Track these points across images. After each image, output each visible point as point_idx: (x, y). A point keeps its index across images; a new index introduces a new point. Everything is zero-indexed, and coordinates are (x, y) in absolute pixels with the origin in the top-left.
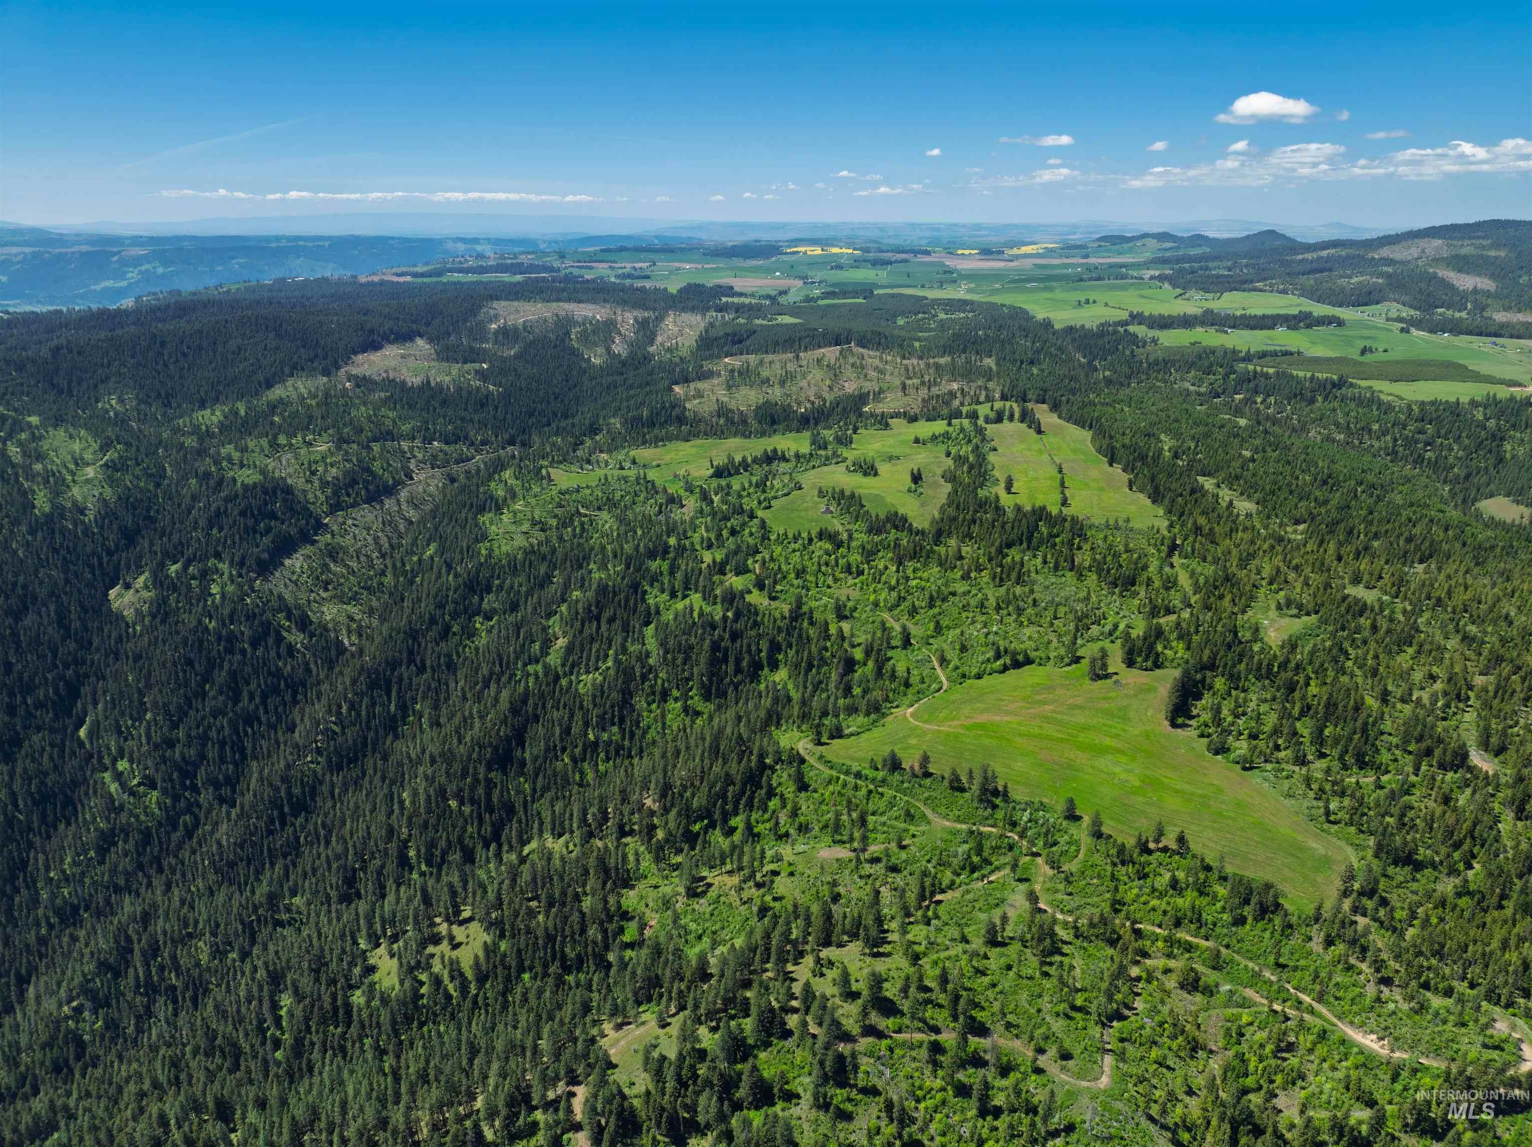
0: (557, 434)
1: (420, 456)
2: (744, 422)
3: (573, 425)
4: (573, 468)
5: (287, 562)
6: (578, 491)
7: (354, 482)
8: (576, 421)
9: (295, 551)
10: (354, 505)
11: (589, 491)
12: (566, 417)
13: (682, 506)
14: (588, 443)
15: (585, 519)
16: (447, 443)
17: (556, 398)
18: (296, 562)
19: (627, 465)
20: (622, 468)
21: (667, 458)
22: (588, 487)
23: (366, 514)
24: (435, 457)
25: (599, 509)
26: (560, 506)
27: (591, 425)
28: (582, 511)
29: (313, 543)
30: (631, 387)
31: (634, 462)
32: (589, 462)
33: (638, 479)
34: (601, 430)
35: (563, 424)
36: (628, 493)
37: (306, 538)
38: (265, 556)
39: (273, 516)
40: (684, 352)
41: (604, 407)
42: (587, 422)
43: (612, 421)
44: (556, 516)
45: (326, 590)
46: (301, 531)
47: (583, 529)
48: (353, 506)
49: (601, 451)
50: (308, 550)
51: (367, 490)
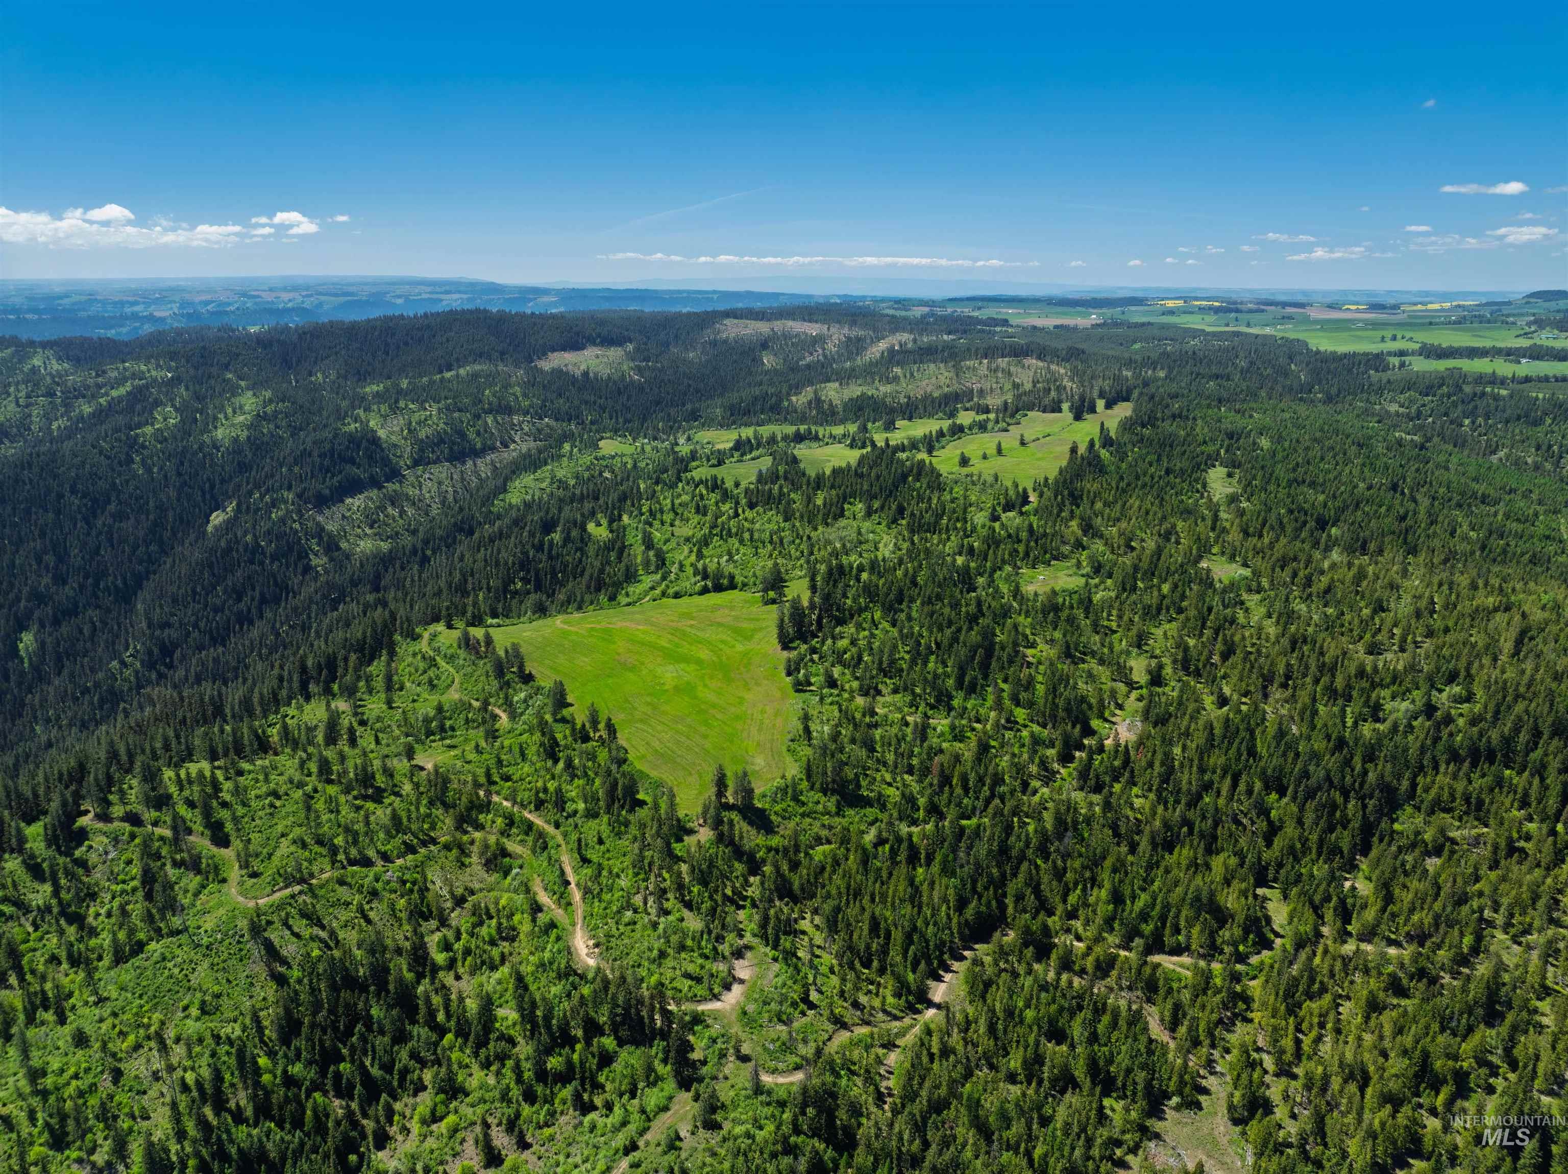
1: (526, 429)
5: (349, 501)
7: (442, 441)
9: (361, 493)
10: (437, 461)
16: (557, 420)
18: (356, 502)
23: (441, 471)
24: (539, 431)
29: (380, 487)
37: (376, 484)
38: (327, 492)
39: (352, 461)
45: (371, 527)
46: (372, 477)
48: (435, 463)
50: (374, 493)
51: (451, 449)
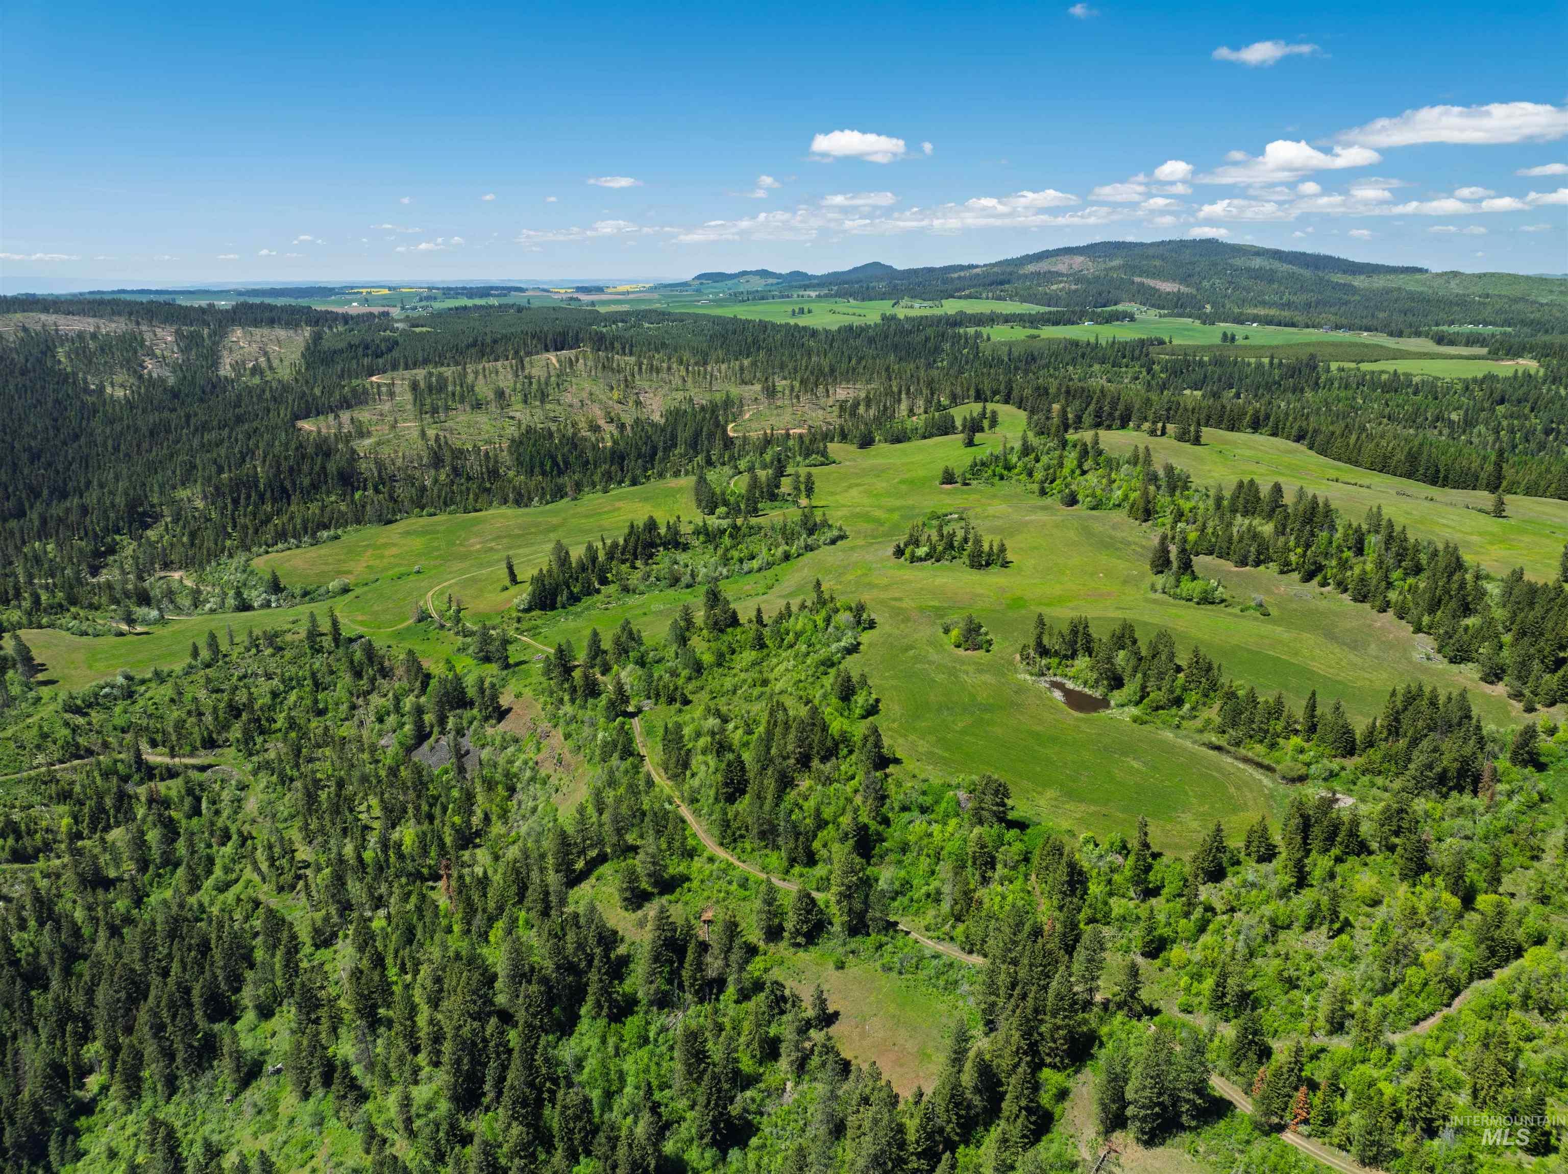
0: (43, 533)
2: (494, 474)
3: (85, 510)
4: (101, 621)
6: (130, 695)
8: (91, 498)
11: (166, 691)
12: (64, 496)
13: (501, 714)
14: (129, 547)
15: (172, 788)
17: (35, 457)
19: (256, 596)
20: (245, 606)
21: (358, 568)
22: (160, 677)
25: (210, 743)
26: (75, 752)
27: (132, 505)
28: (156, 757)
30: (204, 427)
31: (276, 587)
32: (144, 599)
33: (313, 635)
34: (157, 517)
35: (56, 510)
36: (290, 684)
40: (285, 373)
41: (152, 468)
42: (120, 501)
43: (182, 494)
44: (65, 796)
47: (171, 831)
49: (167, 566)
